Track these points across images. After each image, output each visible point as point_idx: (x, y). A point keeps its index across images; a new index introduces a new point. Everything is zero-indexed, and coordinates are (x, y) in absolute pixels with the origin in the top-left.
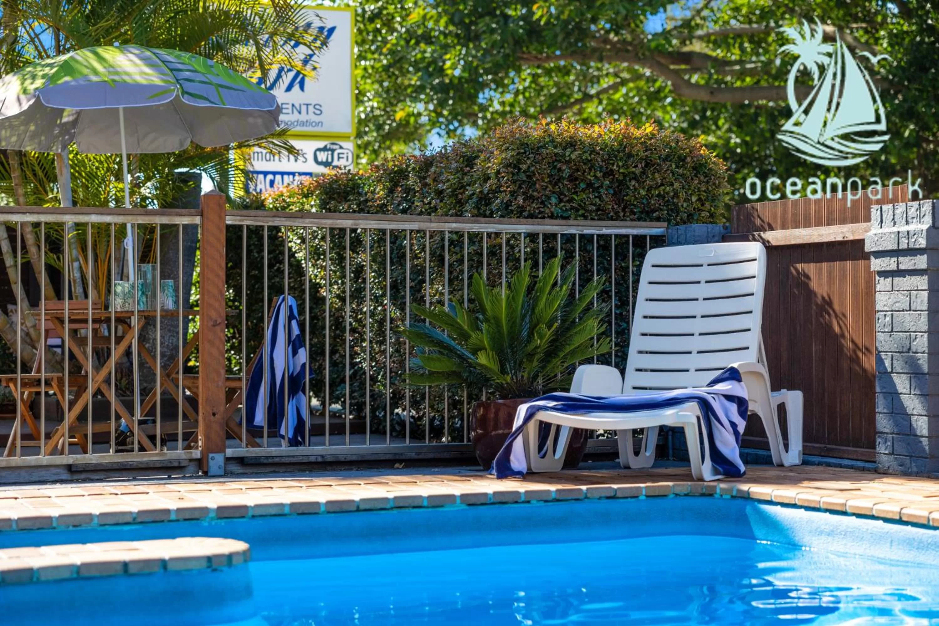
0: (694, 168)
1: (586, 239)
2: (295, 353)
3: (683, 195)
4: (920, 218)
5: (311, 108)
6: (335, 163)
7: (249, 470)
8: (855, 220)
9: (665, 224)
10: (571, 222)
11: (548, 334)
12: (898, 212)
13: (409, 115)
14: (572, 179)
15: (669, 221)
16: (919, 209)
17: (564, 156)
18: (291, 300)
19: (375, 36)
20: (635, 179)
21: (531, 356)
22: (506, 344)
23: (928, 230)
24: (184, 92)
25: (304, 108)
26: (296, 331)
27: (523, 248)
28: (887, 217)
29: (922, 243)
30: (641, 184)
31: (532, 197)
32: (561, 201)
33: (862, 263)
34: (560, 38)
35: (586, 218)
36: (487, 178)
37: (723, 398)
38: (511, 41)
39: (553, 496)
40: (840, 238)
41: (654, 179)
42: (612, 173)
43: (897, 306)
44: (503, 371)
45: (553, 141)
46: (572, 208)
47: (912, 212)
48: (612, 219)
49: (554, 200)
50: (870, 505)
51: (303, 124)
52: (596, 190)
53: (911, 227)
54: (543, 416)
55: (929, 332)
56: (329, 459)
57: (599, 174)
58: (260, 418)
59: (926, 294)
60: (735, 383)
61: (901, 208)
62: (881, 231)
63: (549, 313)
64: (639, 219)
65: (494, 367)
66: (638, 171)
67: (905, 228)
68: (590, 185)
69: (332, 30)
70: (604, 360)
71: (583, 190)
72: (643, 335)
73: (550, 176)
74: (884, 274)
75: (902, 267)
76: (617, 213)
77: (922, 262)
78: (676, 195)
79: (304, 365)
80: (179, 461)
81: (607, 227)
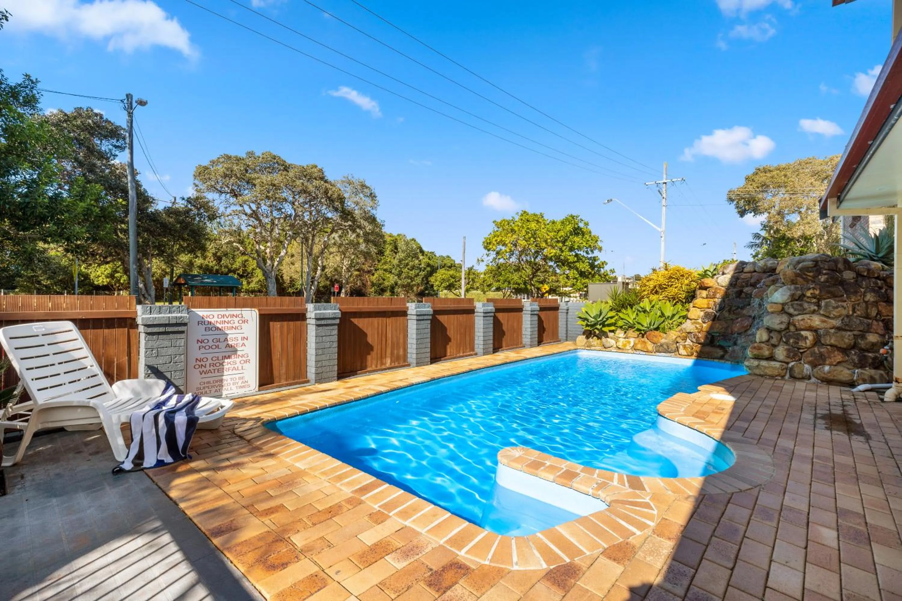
12: (163, 308)
16: (179, 308)
43: (162, 346)
47: (174, 309)
74: (152, 334)
75: (169, 330)
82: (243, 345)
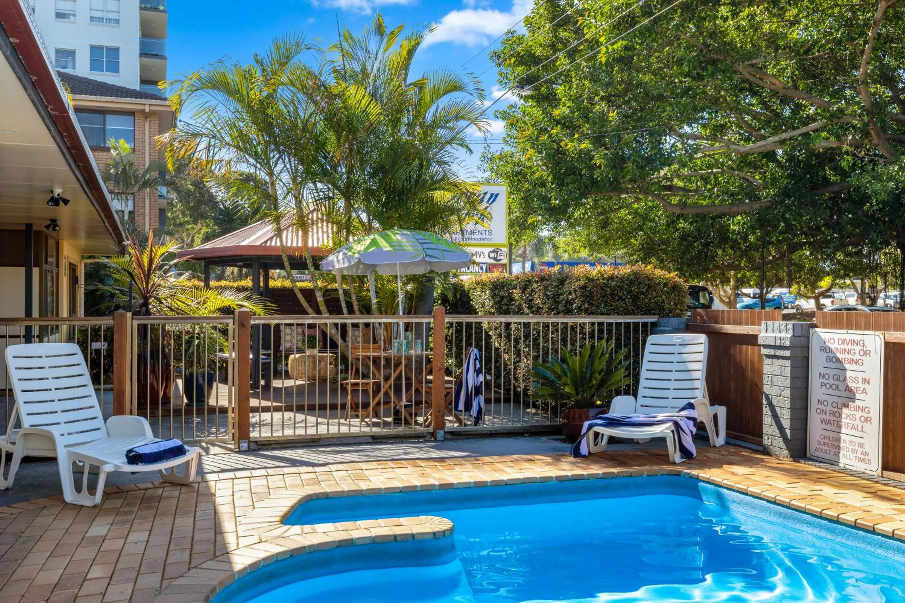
0: (673, 288)
1: (618, 325)
2: (478, 376)
3: (666, 301)
4: (787, 331)
5: (487, 232)
6: (499, 258)
7: (455, 437)
8: (753, 324)
9: (658, 317)
10: (611, 316)
11: (599, 377)
12: (775, 326)
13: (534, 222)
14: (612, 294)
15: (659, 314)
16: (786, 326)
17: (608, 284)
18: (476, 351)
19: (518, 183)
20: (643, 294)
21: (591, 387)
22: (579, 380)
23: (790, 338)
24: (427, 255)
25: (484, 232)
26: (478, 366)
27: (587, 329)
28: (770, 328)
29: (788, 344)
30: (646, 296)
31: (592, 303)
32: (606, 306)
33: (756, 348)
34: (607, 186)
35: (618, 314)
36: (570, 293)
37: (686, 419)
38: (583, 186)
39: (601, 476)
40: (745, 333)
41: (652, 294)
42: (631, 291)
43: (775, 373)
44: (577, 394)
45: (602, 276)
46: (612, 309)
47: (783, 327)
48: (631, 314)
49: (603, 305)
50: (759, 492)
51: (483, 240)
52: (623, 300)
53: (783, 335)
54: (596, 429)
55: (791, 388)
56: (494, 432)
57: (625, 292)
58: (461, 406)
59: (789, 369)
60: (691, 410)
61: (777, 324)
62: (766, 335)
63: (601, 367)
64: (644, 314)
65: (573, 392)
66: (644, 290)
67: (779, 335)
68: (621, 297)
69: (497, 195)
70: (627, 393)
71: (617, 300)
72: (647, 379)
73: (601, 293)
74: (768, 356)
75: (777, 354)
76: (634, 311)
77: (787, 353)
78: (663, 301)
79: (481, 382)
80: (423, 434)
81: (629, 318)
82: (864, 391)
